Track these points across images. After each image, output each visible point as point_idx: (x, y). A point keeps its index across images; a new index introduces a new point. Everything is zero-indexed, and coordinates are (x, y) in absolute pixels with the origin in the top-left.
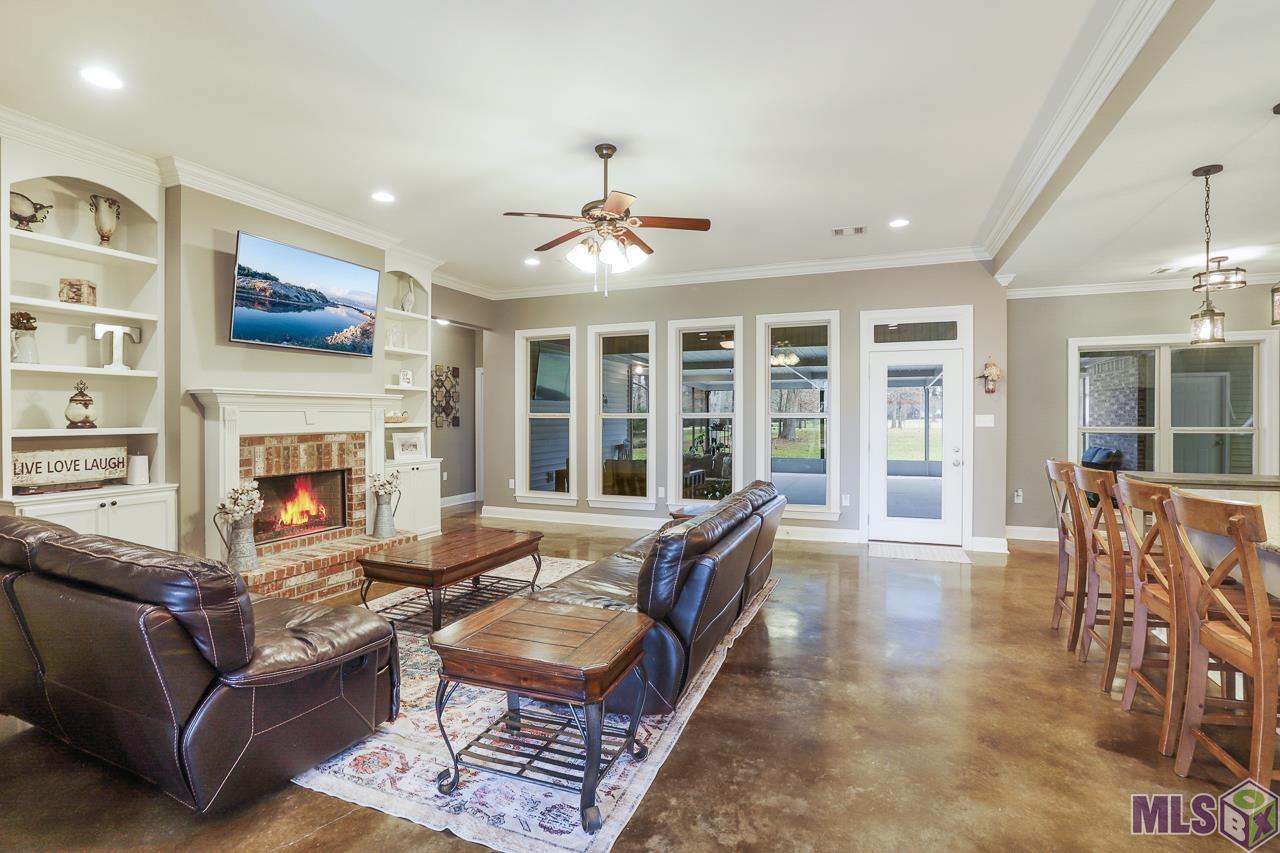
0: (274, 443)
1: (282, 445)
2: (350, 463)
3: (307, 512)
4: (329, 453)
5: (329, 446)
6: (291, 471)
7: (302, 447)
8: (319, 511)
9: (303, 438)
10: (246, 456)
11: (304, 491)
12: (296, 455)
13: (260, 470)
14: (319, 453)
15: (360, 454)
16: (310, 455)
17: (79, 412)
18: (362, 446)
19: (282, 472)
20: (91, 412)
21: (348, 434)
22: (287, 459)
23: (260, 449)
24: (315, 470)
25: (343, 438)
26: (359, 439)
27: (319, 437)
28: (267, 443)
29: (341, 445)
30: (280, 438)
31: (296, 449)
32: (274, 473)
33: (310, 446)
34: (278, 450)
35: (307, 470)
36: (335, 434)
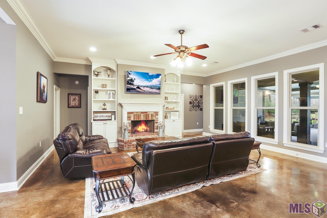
0: (136, 113)
1: (138, 114)
2: (154, 118)
3: (144, 129)
4: (148, 116)
5: (148, 115)
6: (139, 120)
7: (142, 114)
8: (147, 129)
9: (142, 113)
10: (129, 116)
11: (143, 124)
12: (140, 116)
13: (132, 119)
14: (146, 116)
15: (157, 117)
16: (144, 116)
17: (104, 107)
18: (157, 115)
19: (137, 120)
20: (105, 107)
21: (154, 112)
22: (138, 117)
23: (132, 115)
24: (145, 120)
25: (152, 113)
26: (157, 113)
27: (146, 112)
28: (134, 113)
29: (152, 114)
30: (137, 112)
31: (140, 115)
32: (135, 120)
33: (144, 114)
34: (136, 115)
35: (143, 120)
36: (150, 112)
